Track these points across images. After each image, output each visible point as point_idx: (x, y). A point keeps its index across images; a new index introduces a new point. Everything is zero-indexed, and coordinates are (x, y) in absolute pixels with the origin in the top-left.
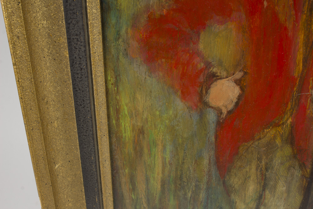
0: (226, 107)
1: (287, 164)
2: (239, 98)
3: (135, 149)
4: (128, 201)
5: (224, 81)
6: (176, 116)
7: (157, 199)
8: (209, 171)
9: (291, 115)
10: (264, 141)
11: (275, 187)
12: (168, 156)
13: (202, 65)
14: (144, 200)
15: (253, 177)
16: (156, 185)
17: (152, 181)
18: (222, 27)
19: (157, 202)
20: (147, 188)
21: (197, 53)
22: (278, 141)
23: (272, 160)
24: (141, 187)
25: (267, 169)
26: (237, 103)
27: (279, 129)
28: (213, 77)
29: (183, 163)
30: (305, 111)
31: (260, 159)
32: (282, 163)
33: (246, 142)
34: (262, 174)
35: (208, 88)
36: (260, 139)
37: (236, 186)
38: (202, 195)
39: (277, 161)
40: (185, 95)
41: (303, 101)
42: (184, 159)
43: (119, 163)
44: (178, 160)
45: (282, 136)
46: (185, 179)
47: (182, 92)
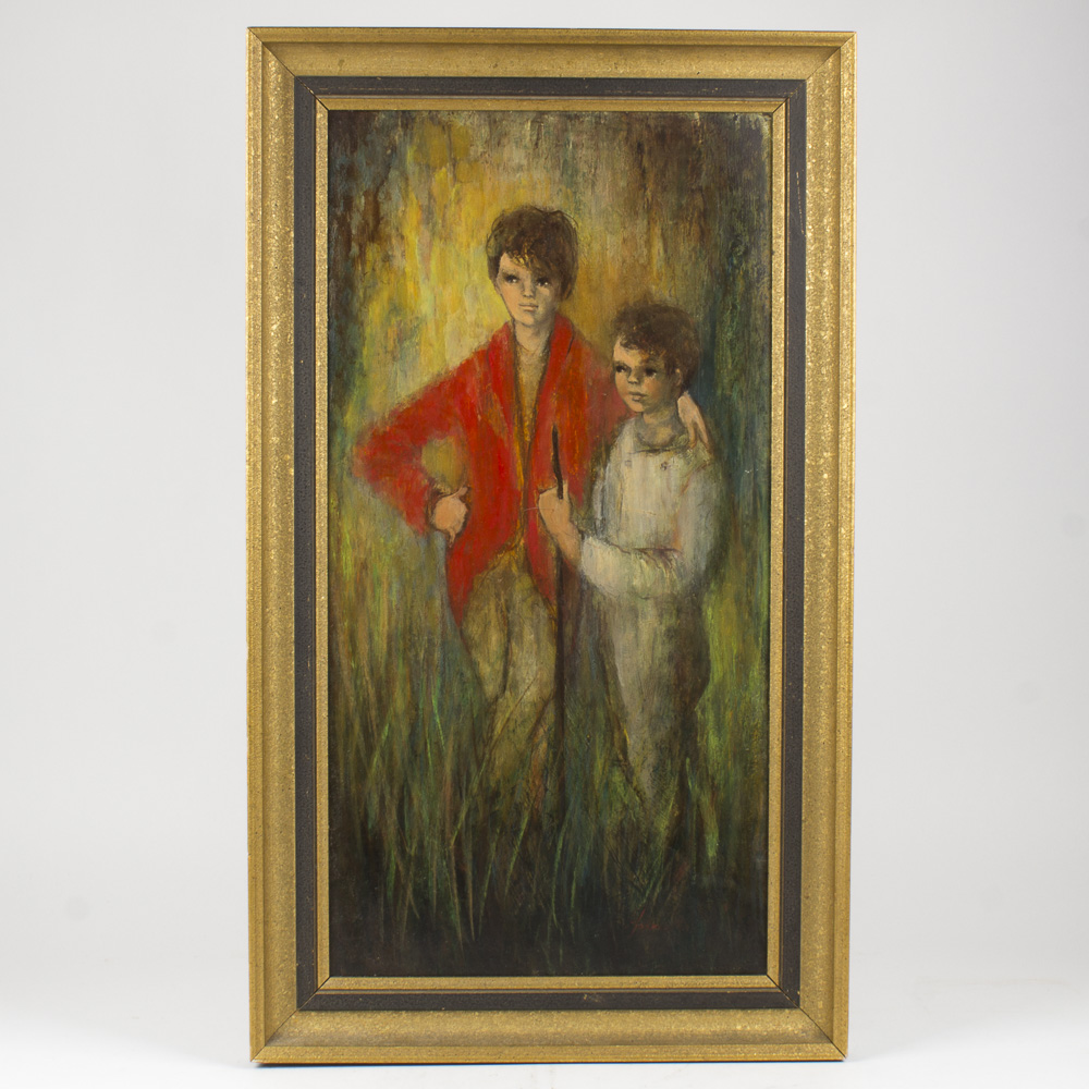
0: (454, 529)
1: (529, 600)
2: (467, 517)
3: (357, 591)
4: (346, 673)
5: (448, 498)
6: (402, 544)
7: (383, 665)
8: (443, 617)
9: (522, 535)
10: (499, 570)
11: (521, 636)
12: (394, 599)
13: (426, 482)
14: (366, 670)
15: (494, 622)
16: (381, 644)
17: (376, 638)
18: (442, 442)
19: (382, 670)
20: (371, 650)
21: (422, 470)
22: (514, 569)
23: (511, 595)
24: (363, 647)
25: (508, 610)
26: (465, 523)
27: (513, 553)
28: (438, 495)
29: (412, 607)
30: (536, 530)
31: (498, 596)
32: (524, 600)
33: (480, 572)
34: (503, 616)
35: (434, 507)
36: (494, 568)
37: (476, 637)
38: (437, 655)
39: (517, 597)
40: (410, 518)
41: (531, 517)
42: (413, 602)
43: (337, 613)
44: (406, 603)
45: (517, 562)
46: (415, 632)
47: (407, 514)
